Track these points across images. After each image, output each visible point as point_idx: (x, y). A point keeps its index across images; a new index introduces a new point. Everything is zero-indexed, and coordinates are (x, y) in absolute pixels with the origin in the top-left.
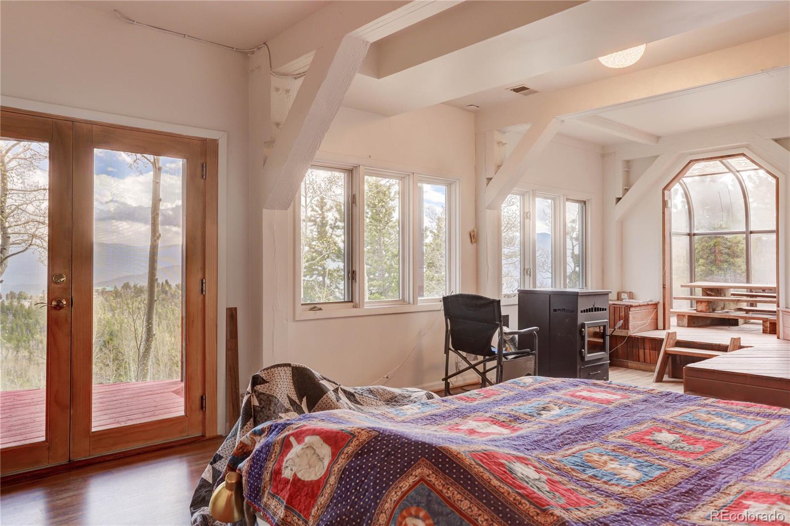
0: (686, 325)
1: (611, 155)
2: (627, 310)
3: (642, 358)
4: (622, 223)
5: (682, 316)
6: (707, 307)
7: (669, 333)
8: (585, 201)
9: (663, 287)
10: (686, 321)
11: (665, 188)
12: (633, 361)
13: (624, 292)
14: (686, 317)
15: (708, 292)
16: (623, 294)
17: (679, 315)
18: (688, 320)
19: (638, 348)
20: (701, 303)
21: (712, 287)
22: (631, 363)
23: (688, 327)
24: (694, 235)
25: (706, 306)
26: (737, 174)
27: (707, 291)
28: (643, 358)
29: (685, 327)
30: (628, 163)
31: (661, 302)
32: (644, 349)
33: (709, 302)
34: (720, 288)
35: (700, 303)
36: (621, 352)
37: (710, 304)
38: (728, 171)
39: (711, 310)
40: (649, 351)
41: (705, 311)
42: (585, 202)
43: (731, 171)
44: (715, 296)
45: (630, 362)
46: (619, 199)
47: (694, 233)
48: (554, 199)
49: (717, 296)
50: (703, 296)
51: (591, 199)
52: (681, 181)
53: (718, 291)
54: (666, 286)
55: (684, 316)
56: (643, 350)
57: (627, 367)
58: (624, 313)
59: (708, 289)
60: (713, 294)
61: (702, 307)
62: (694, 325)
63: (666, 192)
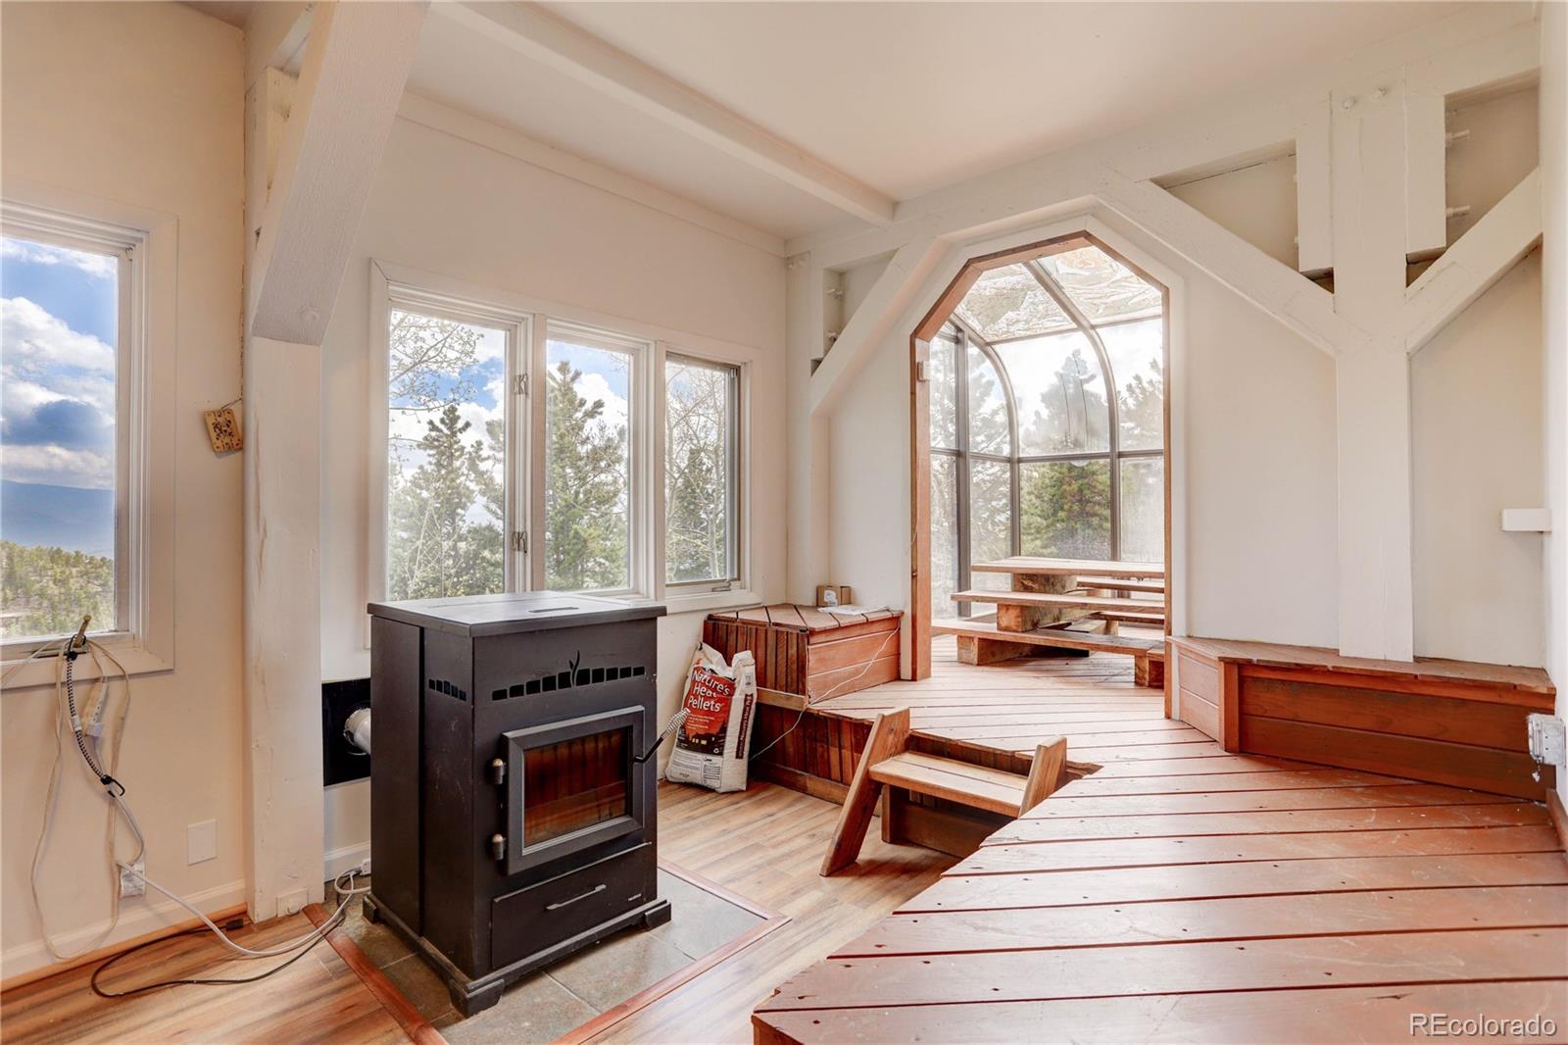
0: (976, 661)
1: (803, 259)
2: (803, 640)
3: (835, 771)
4: (829, 421)
5: (968, 640)
6: (1020, 619)
7: (883, 716)
8: (739, 367)
9: (913, 577)
10: (973, 653)
11: (915, 334)
12: (819, 776)
13: (830, 587)
14: (976, 641)
15: (1026, 582)
16: (826, 592)
17: (961, 637)
18: (980, 649)
19: (828, 744)
20: (1007, 609)
21: (1034, 572)
22: (813, 783)
23: (978, 665)
24: (1020, 461)
25: (1018, 617)
26: (1092, 332)
27: (1027, 580)
28: (838, 767)
29: (972, 664)
30: (840, 278)
31: (908, 612)
32: (840, 748)
33: (1024, 609)
34: (1052, 573)
35: (1004, 610)
36: (791, 750)
37: (1026, 612)
38: (1074, 326)
39: (1029, 627)
40: (849, 752)
41: (1014, 628)
42: (737, 370)
43: (1080, 326)
44: (1039, 592)
45: (810, 779)
46: (817, 363)
47: (1019, 458)
48: (634, 352)
49: (1045, 592)
50: (1015, 590)
51: (751, 361)
52: (952, 316)
53: (1046, 581)
54: (919, 573)
55: (971, 638)
56: (837, 749)
57: (804, 790)
58: (795, 648)
59: (1027, 575)
60: (1036, 586)
61: (1010, 618)
62: (993, 660)
63: (918, 342)
